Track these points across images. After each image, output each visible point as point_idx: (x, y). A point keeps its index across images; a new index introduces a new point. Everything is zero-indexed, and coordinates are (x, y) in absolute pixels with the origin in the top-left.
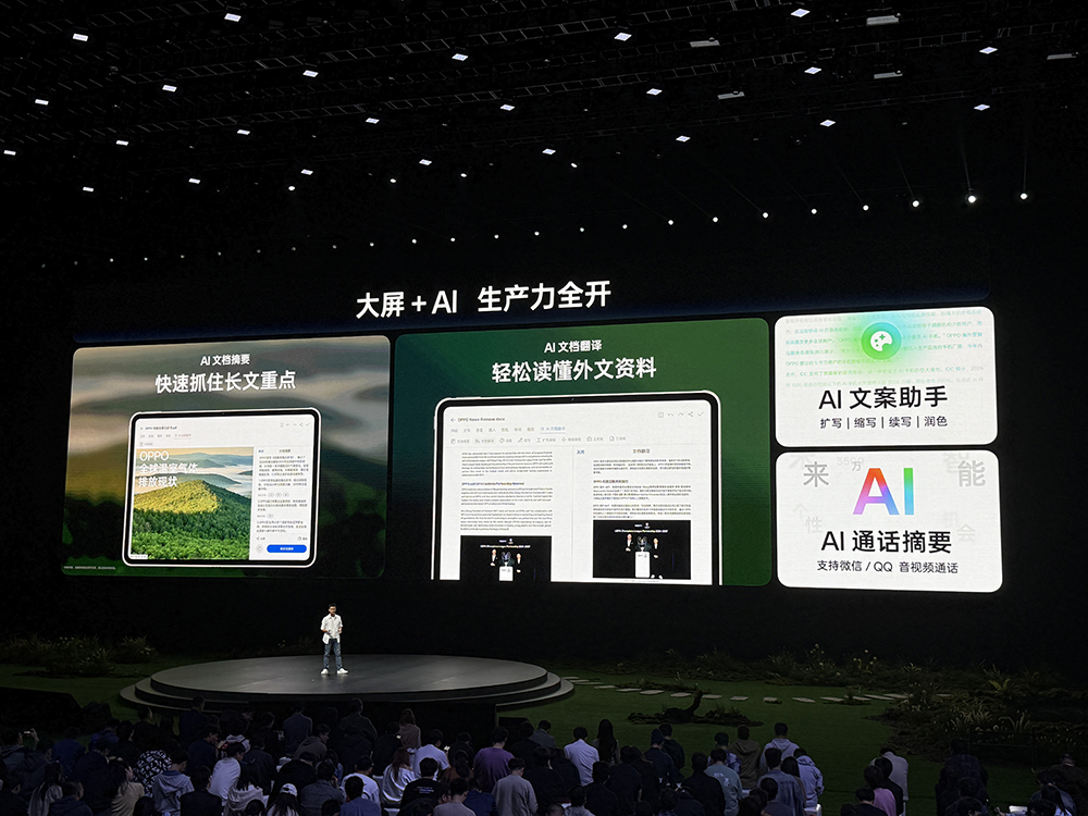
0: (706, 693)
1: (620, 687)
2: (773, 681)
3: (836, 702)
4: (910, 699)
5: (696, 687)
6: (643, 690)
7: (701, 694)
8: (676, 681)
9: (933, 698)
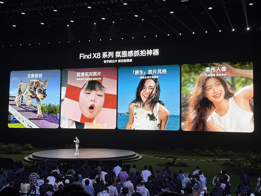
0: (177, 159)
1: (155, 157)
2: (194, 155)
3: (211, 161)
4: (230, 160)
5: (174, 157)
6: (161, 158)
7: (175, 159)
8: (169, 156)
9: (236, 160)
